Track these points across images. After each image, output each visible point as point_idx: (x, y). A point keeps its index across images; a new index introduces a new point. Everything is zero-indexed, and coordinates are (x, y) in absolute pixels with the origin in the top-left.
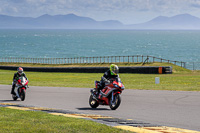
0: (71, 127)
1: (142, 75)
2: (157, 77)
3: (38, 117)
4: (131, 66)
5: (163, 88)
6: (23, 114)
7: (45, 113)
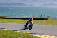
0: (19, 35)
1: (40, 20)
2: (44, 21)
3: (10, 32)
4: (37, 18)
5: (46, 24)
6: (6, 31)
7: (12, 31)
